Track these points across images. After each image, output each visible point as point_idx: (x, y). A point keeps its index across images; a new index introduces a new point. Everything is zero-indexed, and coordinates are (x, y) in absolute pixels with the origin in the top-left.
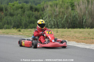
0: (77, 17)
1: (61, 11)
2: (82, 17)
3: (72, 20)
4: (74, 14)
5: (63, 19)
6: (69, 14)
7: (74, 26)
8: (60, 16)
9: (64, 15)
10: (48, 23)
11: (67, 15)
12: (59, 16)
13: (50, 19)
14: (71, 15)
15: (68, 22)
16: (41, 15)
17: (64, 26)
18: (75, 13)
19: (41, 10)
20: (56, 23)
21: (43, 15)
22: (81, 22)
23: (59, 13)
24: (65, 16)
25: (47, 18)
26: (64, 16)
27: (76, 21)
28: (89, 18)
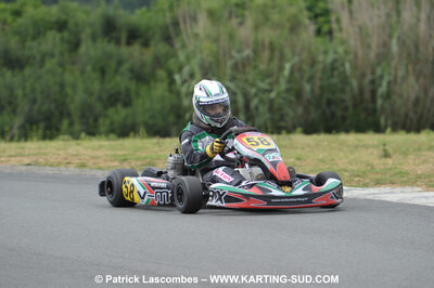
0: (344, 72)
1: (267, 43)
2: (369, 71)
3: (322, 88)
4: (330, 57)
5: (277, 82)
6: (305, 55)
7: (333, 114)
8: (262, 67)
9: (282, 58)
11: (296, 59)
12: (255, 67)
14: (313, 63)
15: (299, 94)
16: (159, 62)
17: (282, 117)
18: (335, 52)
19: (158, 36)
20: (240, 100)
21: (172, 64)
22: (367, 95)
23: (255, 52)
24: (288, 66)
25: (192, 75)
26: (281, 68)
27: (343, 91)
28: (407, 73)
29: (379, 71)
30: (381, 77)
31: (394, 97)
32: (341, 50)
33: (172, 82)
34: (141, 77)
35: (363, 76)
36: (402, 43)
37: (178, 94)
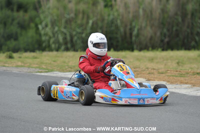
0: (117, 25)
1: (81, 11)
2: (129, 24)
3: (106, 32)
4: (111, 17)
5: (86, 29)
6: (99, 17)
8: (79, 22)
9: (88, 18)
10: (50, 38)
11: (95, 19)
12: (76, 22)
13: (54, 28)
14: (103, 20)
16: (32, 19)
18: (113, 15)
19: (31, 7)
20: (68, 38)
21: (37, 20)
22: (128, 35)
23: (76, 15)
24: (91, 22)
25: (46, 26)
26: (88, 23)
27: (117, 33)
28: (147, 25)
29: (134, 24)
30: (135, 27)
31: (140, 36)
32: (116, 14)
33: (37, 29)
34: (23, 27)
35: (126, 26)
36: (145, 11)
37: (40, 35)
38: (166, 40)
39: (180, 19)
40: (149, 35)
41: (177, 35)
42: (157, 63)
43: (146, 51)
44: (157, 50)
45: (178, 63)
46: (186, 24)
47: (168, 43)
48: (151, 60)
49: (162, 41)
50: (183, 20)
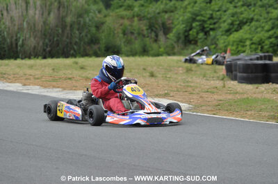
28: (30, 36)
29: (19, 35)
30: (20, 38)
31: (25, 46)
36: (28, 23)
38: (48, 49)
39: (60, 31)
40: (33, 45)
41: (58, 45)
42: (36, 70)
43: (27, 59)
44: (38, 58)
45: (53, 69)
46: (66, 34)
47: (50, 52)
48: (31, 67)
49: (44, 50)
50: (63, 31)
